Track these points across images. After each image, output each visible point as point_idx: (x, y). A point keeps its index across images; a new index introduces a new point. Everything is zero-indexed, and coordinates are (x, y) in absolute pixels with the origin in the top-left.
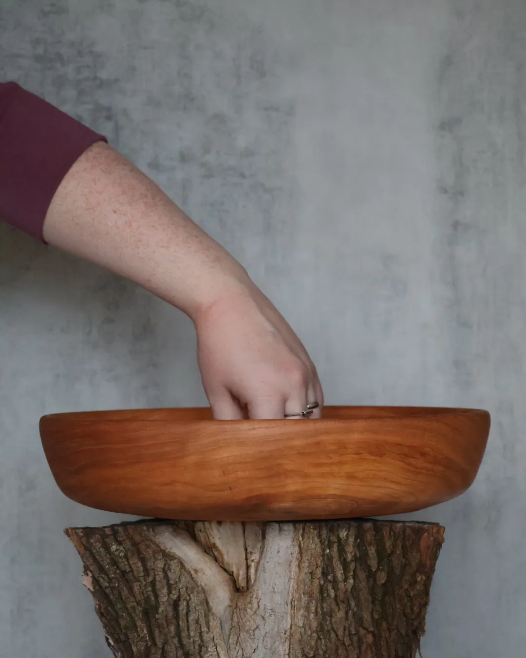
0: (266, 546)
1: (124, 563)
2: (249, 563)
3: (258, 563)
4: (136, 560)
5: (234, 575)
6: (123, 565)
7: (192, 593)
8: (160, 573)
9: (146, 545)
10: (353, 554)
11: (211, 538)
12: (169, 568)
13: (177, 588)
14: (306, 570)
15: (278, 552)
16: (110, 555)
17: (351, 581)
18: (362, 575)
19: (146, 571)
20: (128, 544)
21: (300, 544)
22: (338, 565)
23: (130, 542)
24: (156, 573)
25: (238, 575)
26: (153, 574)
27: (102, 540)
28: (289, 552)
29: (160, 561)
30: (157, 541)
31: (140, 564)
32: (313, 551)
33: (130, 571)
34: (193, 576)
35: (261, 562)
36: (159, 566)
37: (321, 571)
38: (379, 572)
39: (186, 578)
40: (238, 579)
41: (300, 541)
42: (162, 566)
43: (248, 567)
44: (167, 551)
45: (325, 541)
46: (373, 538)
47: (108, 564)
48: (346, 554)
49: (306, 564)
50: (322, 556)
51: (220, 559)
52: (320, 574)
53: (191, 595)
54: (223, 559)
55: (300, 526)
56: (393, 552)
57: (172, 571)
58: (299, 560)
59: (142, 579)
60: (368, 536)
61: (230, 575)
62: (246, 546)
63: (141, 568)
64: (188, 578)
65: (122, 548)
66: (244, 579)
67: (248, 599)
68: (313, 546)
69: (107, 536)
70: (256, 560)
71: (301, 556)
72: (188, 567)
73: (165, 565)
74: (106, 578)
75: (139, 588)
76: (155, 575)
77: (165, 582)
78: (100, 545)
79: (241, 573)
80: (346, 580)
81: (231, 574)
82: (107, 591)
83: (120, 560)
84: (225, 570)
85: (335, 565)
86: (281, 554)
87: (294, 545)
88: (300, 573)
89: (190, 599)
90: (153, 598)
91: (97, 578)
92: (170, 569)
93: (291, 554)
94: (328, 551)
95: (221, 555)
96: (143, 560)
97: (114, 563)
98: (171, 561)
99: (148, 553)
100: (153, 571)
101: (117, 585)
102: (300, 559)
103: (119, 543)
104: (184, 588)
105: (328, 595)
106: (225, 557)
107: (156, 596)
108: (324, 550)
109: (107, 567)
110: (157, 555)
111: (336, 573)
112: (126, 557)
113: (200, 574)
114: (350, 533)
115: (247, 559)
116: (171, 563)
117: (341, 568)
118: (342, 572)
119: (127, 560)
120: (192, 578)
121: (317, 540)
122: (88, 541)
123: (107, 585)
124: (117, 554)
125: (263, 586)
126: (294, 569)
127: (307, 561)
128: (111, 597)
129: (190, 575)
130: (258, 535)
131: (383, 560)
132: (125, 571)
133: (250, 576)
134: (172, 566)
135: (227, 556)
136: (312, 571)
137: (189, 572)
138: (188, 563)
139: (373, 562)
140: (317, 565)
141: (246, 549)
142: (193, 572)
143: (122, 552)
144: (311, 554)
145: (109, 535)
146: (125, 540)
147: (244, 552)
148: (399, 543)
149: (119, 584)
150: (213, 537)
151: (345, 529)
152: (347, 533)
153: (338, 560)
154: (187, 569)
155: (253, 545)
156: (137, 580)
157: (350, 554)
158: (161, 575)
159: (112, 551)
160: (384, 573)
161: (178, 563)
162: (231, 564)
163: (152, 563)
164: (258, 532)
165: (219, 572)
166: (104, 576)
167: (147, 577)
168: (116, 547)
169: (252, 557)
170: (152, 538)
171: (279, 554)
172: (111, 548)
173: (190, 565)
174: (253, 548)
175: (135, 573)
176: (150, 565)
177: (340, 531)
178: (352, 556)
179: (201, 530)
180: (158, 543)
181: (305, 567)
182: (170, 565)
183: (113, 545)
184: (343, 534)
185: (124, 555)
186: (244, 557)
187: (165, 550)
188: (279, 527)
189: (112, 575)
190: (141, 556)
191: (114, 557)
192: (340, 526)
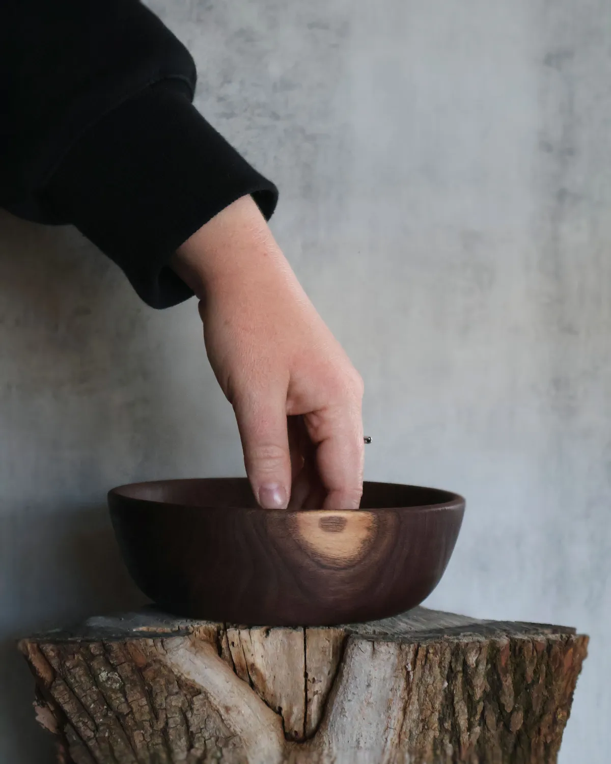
2: (310, 695)
4: (138, 695)
5: (283, 712)
6: (118, 701)
7: (226, 745)
8: (175, 715)
9: (155, 671)
10: (483, 688)
11: (249, 656)
12: (190, 707)
13: (203, 740)
14: (416, 716)
15: (367, 686)
16: (97, 687)
17: (477, 729)
18: (491, 719)
19: (155, 712)
20: (126, 669)
21: (408, 675)
22: (461, 707)
23: (129, 665)
24: (169, 716)
25: (290, 713)
26: (165, 716)
27: (84, 664)
28: (388, 687)
29: (175, 696)
30: (169, 664)
31: (144, 702)
33: (128, 714)
34: (223, 717)
36: (173, 704)
37: (437, 717)
38: (515, 714)
39: (214, 722)
40: (289, 720)
41: (408, 671)
42: (180, 704)
43: (307, 702)
44: (183, 678)
45: (445, 670)
46: (509, 662)
47: (94, 702)
48: (473, 689)
49: (416, 706)
51: (260, 688)
52: (437, 723)
53: (224, 750)
54: (264, 687)
55: (410, 647)
56: (535, 682)
57: (195, 712)
58: (404, 700)
59: (147, 724)
60: (503, 658)
61: (276, 711)
62: (306, 670)
63: (147, 708)
64: (218, 720)
65: (116, 676)
66: (300, 719)
67: (315, 756)
69: (94, 657)
70: (320, 693)
71: (408, 694)
72: (215, 703)
73: (184, 703)
74: (89, 723)
75: (142, 739)
76: (167, 717)
77: (183, 728)
78: (81, 672)
79: (295, 710)
80: (470, 728)
81: (279, 711)
82: (91, 744)
85: (457, 707)
86: (374, 689)
87: (396, 677)
88: (404, 719)
89: (222, 756)
90: (164, 756)
91: (75, 724)
92: (191, 709)
93: (391, 690)
94: (446, 684)
95: (264, 681)
96: (150, 695)
97: (104, 699)
98: (193, 696)
99: (158, 684)
100: (164, 711)
101: (107, 735)
102: (407, 698)
103: (113, 668)
104: (213, 739)
105: (444, 752)
106: (270, 685)
107: (170, 752)
109: (92, 706)
110: (170, 687)
111: (458, 718)
112: (122, 690)
113: (233, 714)
114: (481, 657)
115: (306, 690)
116: (194, 699)
117: (466, 710)
118: (467, 716)
119: (125, 696)
120: (223, 721)
121: (437, 671)
122: (62, 665)
123: (90, 734)
124: (108, 686)
125: (340, 737)
126: (395, 714)
127: (417, 702)
128: (97, 753)
129: (218, 715)
130: (327, 653)
131: (520, 693)
132: (121, 714)
133: (310, 715)
134: (196, 704)
135: (273, 684)
136: (425, 718)
137: (218, 711)
138: (215, 696)
139: (507, 698)
140: (433, 708)
141: (306, 675)
142: (224, 710)
143: (117, 683)
144: (426, 692)
145: (97, 655)
146: (121, 664)
147: (303, 679)
148: (544, 668)
149: (111, 734)
150: (252, 655)
151: (475, 651)
152: (477, 657)
153: (461, 699)
154: (214, 707)
155: (316, 668)
156: (139, 725)
157: (479, 688)
158: (177, 719)
159: (101, 681)
160: (520, 715)
161: (204, 699)
162: (278, 695)
163: (164, 699)
164: (327, 650)
165: (262, 709)
166: (86, 721)
167: (155, 721)
168: (107, 674)
169: (315, 686)
170: (161, 657)
171: (371, 689)
172: (100, 676)
173: (218, 700)
174: (316, 674)
175: (137, 716)
176: (159, 702)
177: (468, 654)
178: (482, 691)
179: (233, 643)
180: (169, 666)
181: (414, 712)
182: (191, 703)
183: (101, 671)
184: (472, 659)
185: (120, 686)
186: (303, 687)
187: (180, 676)
188: (371, 647)
189: (100, 719)
190: (146, 688)
191: (103, 691)
192: (468, 647)
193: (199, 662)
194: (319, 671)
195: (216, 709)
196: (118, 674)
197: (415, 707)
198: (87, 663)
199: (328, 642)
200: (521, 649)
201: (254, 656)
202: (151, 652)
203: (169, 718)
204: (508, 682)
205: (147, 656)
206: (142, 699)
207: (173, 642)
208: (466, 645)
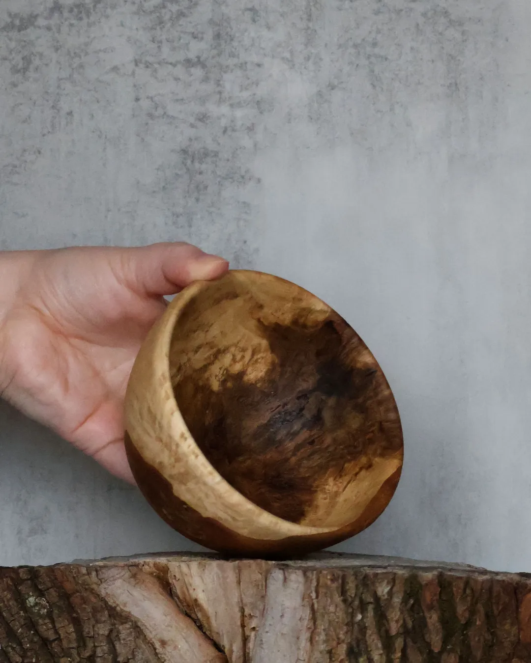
1: (47, 626)
2: (247, 633)
4: (66, 622)
5: (226, 651)
6: (45, 628)
8: (102, 644)
9: (82, 598)
10: (401, 622)
11: (191, 591)
12: (117, 636)
14: (322, 647)
15: (281, 616)
16: (25, 612)
18: (417, 659)
19: (82, 640)
20: (54, 594)
21: (313, 605)
22: (374, 640)
23: (56, 591)
24: (96, 644)
25: (232, 651)
26: (93, 645)
27: (13, 588)
28: (298, 617)
29: (102, 625)
30: (103, 593)
31: (71, 629)
32: (333, 617)
33: (54, 640)
34: (157, 651)
36: (101, 632)
37: (346, 649)
38: (444, 656)
40: (231, 658)
42: (107, 633)
43: (245, 639)
44: (118, 608)
45: (353, 601)
46: (436, 598)
47: (21, 627)
48: (388, 622)
49: (323, 637)
50: (347, 625)
51: (206, 626)
52: (345, 655)
55: (313, 574)
56: (469, 624)
57: (122, 642)
58: (311, 630)
59: (74, 652)
60: (427, 593)
62: (242, 604)
63: (74, 636)
64: (149, 654)
65: (44, 602)
66: (240, 658)
68: (332, 609)
69: (23, 581)
70: (257, 629)
71: (315, 623)
72: (150, 635)
73: (111, 631)
74: (18, 648)
76: (95, 647)
77: (110, 658)
78: (9, 596)
79: (235, 648)
81: (221, 650)
83: (41, 621)
85: (370, 641)
86: (286, 620)
87: (304, 606)
88: (312, 651)
93: (300, 620)
94: (359, 617)
95: (208, 618)
96: (77, 622)
97: (31, 625)
98: (121, 625)
99: (85, 612)
100: (92, 640)
102: (313, 628)
103: (41, 594)
106: (213, 622)
108: (353, 615)
109: (20, 631)
110: (99, 615)
111: (372, 653)
112: (50, 615)
113: (169, 649)
114: (395, 589)
115: (243, 626)
116: (121, 628)
117: (380, 645)
118: (382, 652)
119: (53, 622)
120: (156, 654)
121: (338, 599)
123: (18, 659)
124: (36, 611)
126: (303, 645)
127: (323, 633)
129: (152, 648)
130: (260, 588)
131: (454, 634)
132: (47, 639)
133: (249, 653)
134: (122, 633)
135: (216, 620)
136: (331, 650)
137: (153, 645)
138: (151, 629)
139: (433, 637)
140: (338, 638)
141: (242, 610)
142: (159, 644)
143: (44, 608)
144: (330, 622)
145: (25, 580)
146: (48, 589)
147: (239, 614)
148: (480, 607)
149: (37, 659)
150: (194, 589)
151: (386, 581)
152: (390, 588)
153: (374, 633)
154: (148, 639)
155: (252, 604)
156: (67, 653)
157: (395, 622)
158: (105, 648)
159: (29, 606)
160: (453, 657)
161: (130, 628)
162: (221, 634)
163: (91, 627)
165: (200, 645)
166: (15, 646)
167: (82, 649)
168: (35, 599)
169: (251, 622)
170: (94, 586)
171: (284, 619)
172: (27, 601)
173: (154, 633)
174: (252, 609)
175: (65, 644)
176: (87, 630)
177: (377, 585)
178: (399, 625)
179: (175, 576)
180: (103, 596)
181: (321, 642)
182: (119, 632)
183: (30, 596)
184: (383, 590)
185: (47, 612)
186: (239, 623)
187: (115, 607)
188: (283, 575)
189: (27, 645)
190: (75, 615)
191: (31, 616)
192: (378, 577)
193: (137, 593)
194: (254, 607)
195: (151, 642)
196: (46, 600)
197: (321, 638)
198: (16, 587)
199: (260, 575)
200: (450, 584)
201: (196, 590)
202: (84, 580)
203: (98, 647)
204: (433, 618)
205: (77, 583)
206: (70, 626)
207: (109, 572)
208: (376, 575)
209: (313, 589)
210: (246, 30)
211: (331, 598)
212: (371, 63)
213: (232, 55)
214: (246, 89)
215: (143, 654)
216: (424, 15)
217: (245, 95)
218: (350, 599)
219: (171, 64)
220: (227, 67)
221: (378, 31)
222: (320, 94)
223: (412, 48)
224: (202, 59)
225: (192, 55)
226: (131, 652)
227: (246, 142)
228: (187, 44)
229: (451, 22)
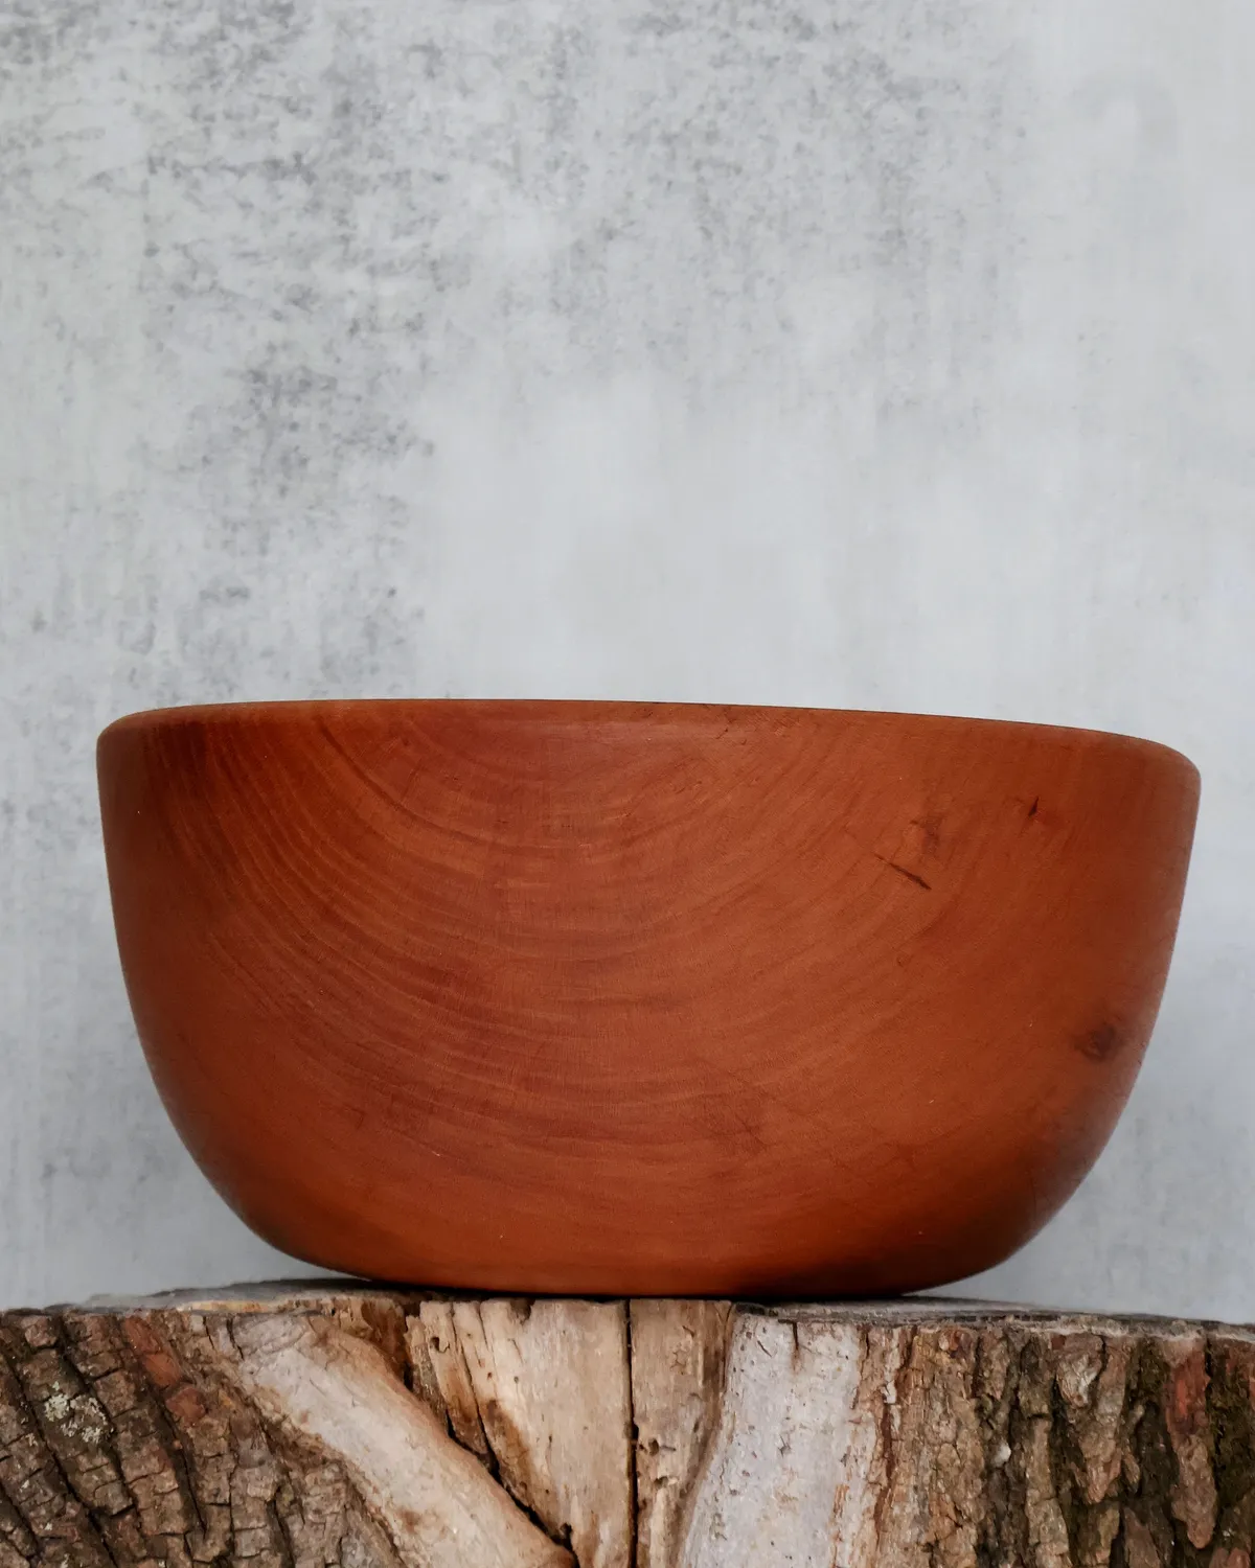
0: (726, 1420)
1: (101, 1474)
2: (644, 1491)
3: (686, 1492)
4: (154, 1464)
5: (575, 1540)
6: (97, 1481)
8: (254, 1523)
9: (201, 1398)
10: (1116, 1470)
11: (480, 1379)
12: (295, 1501)
14: (909, 1534)
15: (782, 1450)
16: (40, 1435)
19: (195, 1509)
20: (121, 1391)
21: (887, 1416)
22: (1046, 1516)
23: (127, 1379)
24: (238, 1524)
25: (593, 1541)
26: (226, 1526)
27: (7, 1371)
28: (837, 1451)
29: (257, 1471)
30: (248, 1386)
31: (168, 1481)
32: (947, 1454)
33: (122, 1513)
34: (397, 1542)
35: (704, 1492)
36: (252, 1491)
37: (974, 1539)
38: (1220, 1554)
39: (367, 1546)
40: (590, 1561)
41: (887, 1406)
42: (268, 1494)
43: (637, 1509)
44: (286, 1426)
45: (995, 1410)
46: (1201, 1403)
47: (31, 1475)
48: (1084, 1468)
49: (912, 1508)
50: (982, 1477)
51: (517, 1471)
52: (973, 1556)
54: (526, 1469)
55: (890, 1336)
57: (310, 1517)
58: (878, 1488)
60: (1181, 1389)
61: (556, 1540)
62: (632, 1415)
63: (176, 1500)
64: (379, 1549)
65: (92, 1408)
66: (618, 1559)
68: (946, 1431)
69: (32, 1352)
70: (672, 1481)
71: (889, 1472)
72: (376, 1500)
73: (279, 1490)
74: (18, 1536)
76: (232, 1529)
77: (278, 1561)
79: (605, 1533)
83: (83, 1460)
84: (534, 1518)
85: (1034, 1517)
86: (799, 1457)
87: (857, 1422)
88: (879, 1544)
92: (298, 1506)
93: (844, 1459)
94: (1005, 1452)
95: (523, 1452)
96: (184, 1464)
97: (57, 1470)
98: (305, 1473)
99: (208, 1434)
100: (226, 1511)
102: (884, 1482)
103: (85, 1386)
106: (539, 1462)
108: (990, 1447)
109: (26, 1485)
110: (245, 1445)
111: (1039, 1551)
112: (108, 1445)
113: (427, 1535)
114: (1106, 1378)
115: (633, 1473)
116: (309, 1480)
117: (1062, 1529)
118: (1066, 1547)
119: (117, 1463)
120: (395, 1550)
121: (965, 1406)
124: (71, 1434)
126: (853, 1528)
127: (913, 1495)
129: (384, 1535)
130: (689, 1370)
131: (1239, 1498)
132: (103, 1510)
133: (647, 1547)
134: (312, 1493)
135: (548, 1458)
136: (937, 1541)
137: (383, 1523)
138: (376, 1482)
139: (1196, 1508)
140: (958, 1512)
141: (633, 1432)
142: (400, 1522)
143: (94, 1426)
144: (937, 1466)
145: (41, 1348)
146: (108, 1373)
147: (624, 1444)
150: (490, 1375)
151: (1085, 1359)
152: (1093, 1376)
153: (1047, 1496)
154: (373, 1510)
155: (663, 1413)
156: (157, 1551)
157: (1101, 1469)
158: (261, 1533)
159: (51, 1419)
160: (1239, 1559)
161: (337, 1481)
162: (562, 1491)
163: (225, 1479)
164: (689, 1360)
165: (509, 1526)
166: (9, 1528)
167: (198, 1538)
168: (69, 1401)
169: (657, 1464)
170: (225, 1366)
171: (789, 1457)
172: (47, 1405)
173: (385, 1493)
174: (662, 1429)
175: (149, 1520)
176: (211, 1486)
177: (1064, 1367)
178: (1112, 1477)
179: (436, 1340)
180: (249, 1393)
181: (906, 1522)
182: (301, 1490)
183: (52, 1392)
184: (1077, 1381)
185: (102, 1436)
186: (623, 1465)
187: (279, 1423)
188: (790, 1338)
189: (45, 1525)
190: (177, 1444)
191: (56, 1447)
192: (1066, 1347)
193: (335, 1387)
194: (669, 1421)
195: (379, 1517)
196: (100, 1402)
197: (908, 1509)
198: (13, 1369)
199: (689, 1337)
200: (1238, 1370)
201: (494, 1378)
202: (198, 1350)
203: (240, 1530)
204: (1194, 1458)
205: (182, 1359)
206: (164, 1474)
207: (261, 1327)
208: (1060, 1340)
209: (889, 1377)
210: (411, 97)
211: (947, 1400)
212: (701, 180)
213: (377, 153)
214: (408, 233)
215: (367, 1552)
216: (830, 70)
217: (405, 245)
218: (990, 1406)
219: (232, 169)
220: (365, 180)
221: (722, 106)
222: (579, 249)
223: (799, 148)
224: (305, 161)
225: (284, 152)
226: (333, 1546)
227: (403, 355)
228: (274, 125)
229: (891, 89)
